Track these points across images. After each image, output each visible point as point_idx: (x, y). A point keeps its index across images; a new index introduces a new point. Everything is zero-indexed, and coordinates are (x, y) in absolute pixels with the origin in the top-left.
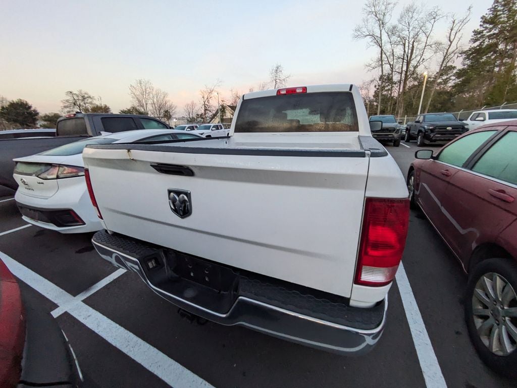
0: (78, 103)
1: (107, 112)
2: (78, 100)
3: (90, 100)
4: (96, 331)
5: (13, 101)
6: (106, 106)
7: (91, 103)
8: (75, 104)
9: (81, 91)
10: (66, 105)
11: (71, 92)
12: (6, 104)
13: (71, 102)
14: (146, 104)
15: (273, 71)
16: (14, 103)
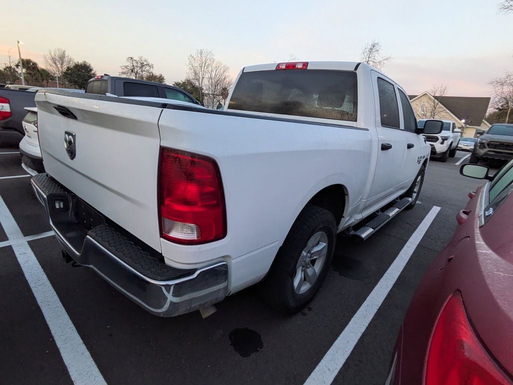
0: (136, 70)
1: (161, 82)
2: (137, 67)
3: (148, 68)
4: (22, 266)
5: (78, 62)
6: (161, 76)
7: (148, 71)
8: (132, 71)
9: (141, 57)
10: (124, 71)
11: (132, 58)
12: (72, 65)
13: (130, 68)
14: (203, 78)
15: (367, 50)
16: (78, 65)
